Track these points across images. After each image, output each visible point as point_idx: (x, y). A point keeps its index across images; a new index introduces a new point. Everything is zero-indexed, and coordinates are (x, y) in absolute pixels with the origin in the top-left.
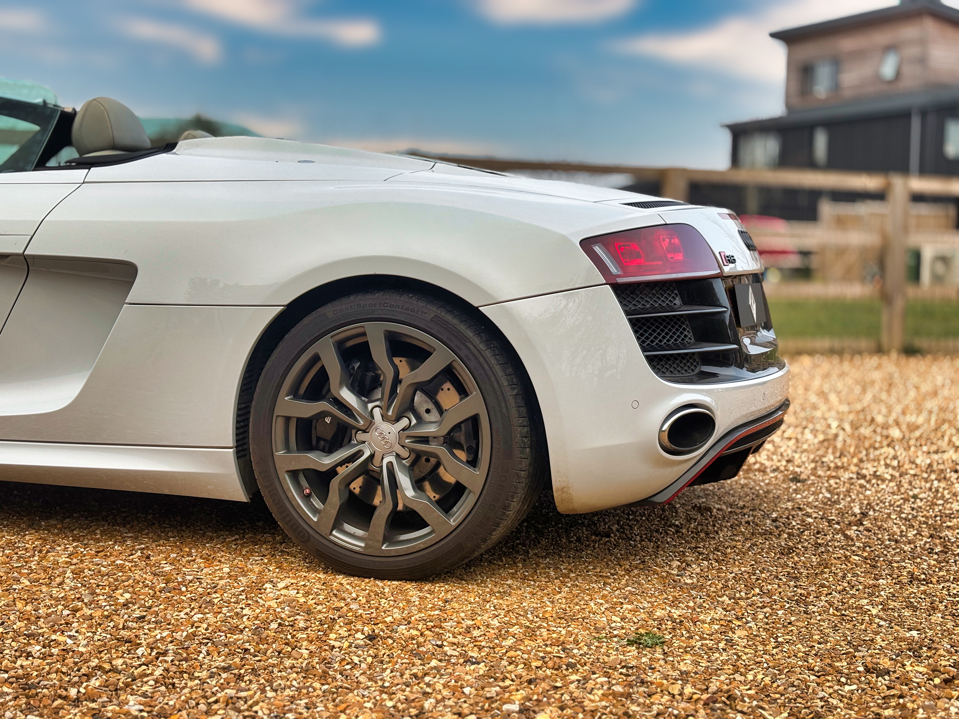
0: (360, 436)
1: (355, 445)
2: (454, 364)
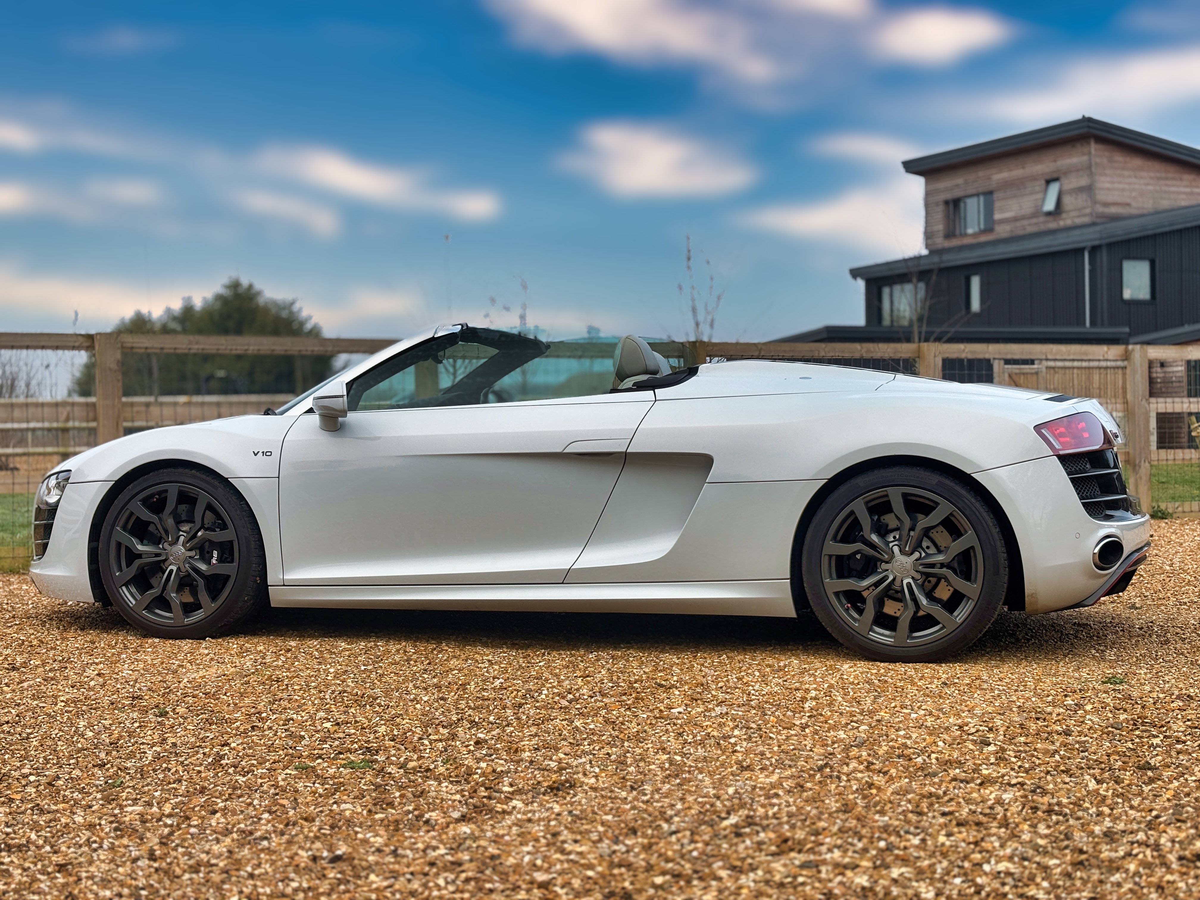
0: (884, 566)
1: (881, 573)
2: (955, 513)
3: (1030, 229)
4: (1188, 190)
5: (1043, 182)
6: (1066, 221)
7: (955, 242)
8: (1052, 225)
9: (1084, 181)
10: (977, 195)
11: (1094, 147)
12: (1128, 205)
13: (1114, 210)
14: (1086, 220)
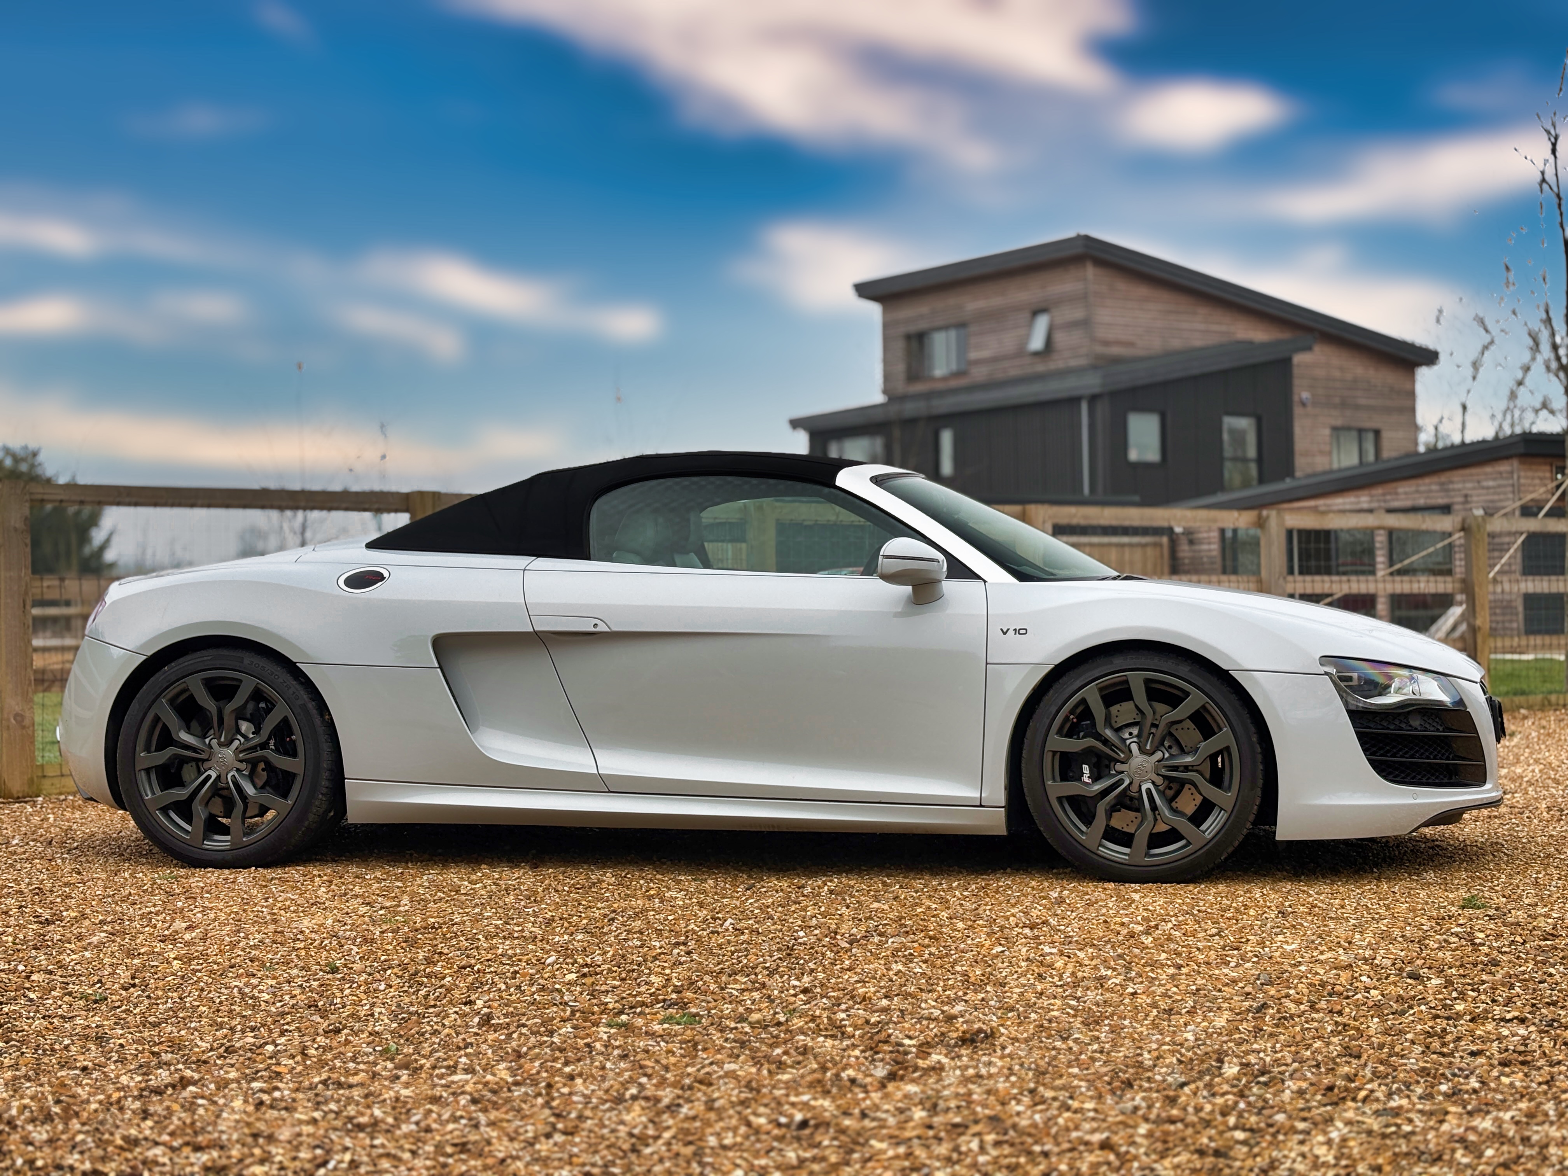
3: (1014, 372)
4: (1202, 327)
5: (1027, 315)
6: (1056, 363)
7: (919, 387)
8: (1040, 368)
9: (1078, 314)
10: (946, 328)
11: (1090, 271)
12: (1131, 344)
13: (1116, 350)
14: (1082, 362)
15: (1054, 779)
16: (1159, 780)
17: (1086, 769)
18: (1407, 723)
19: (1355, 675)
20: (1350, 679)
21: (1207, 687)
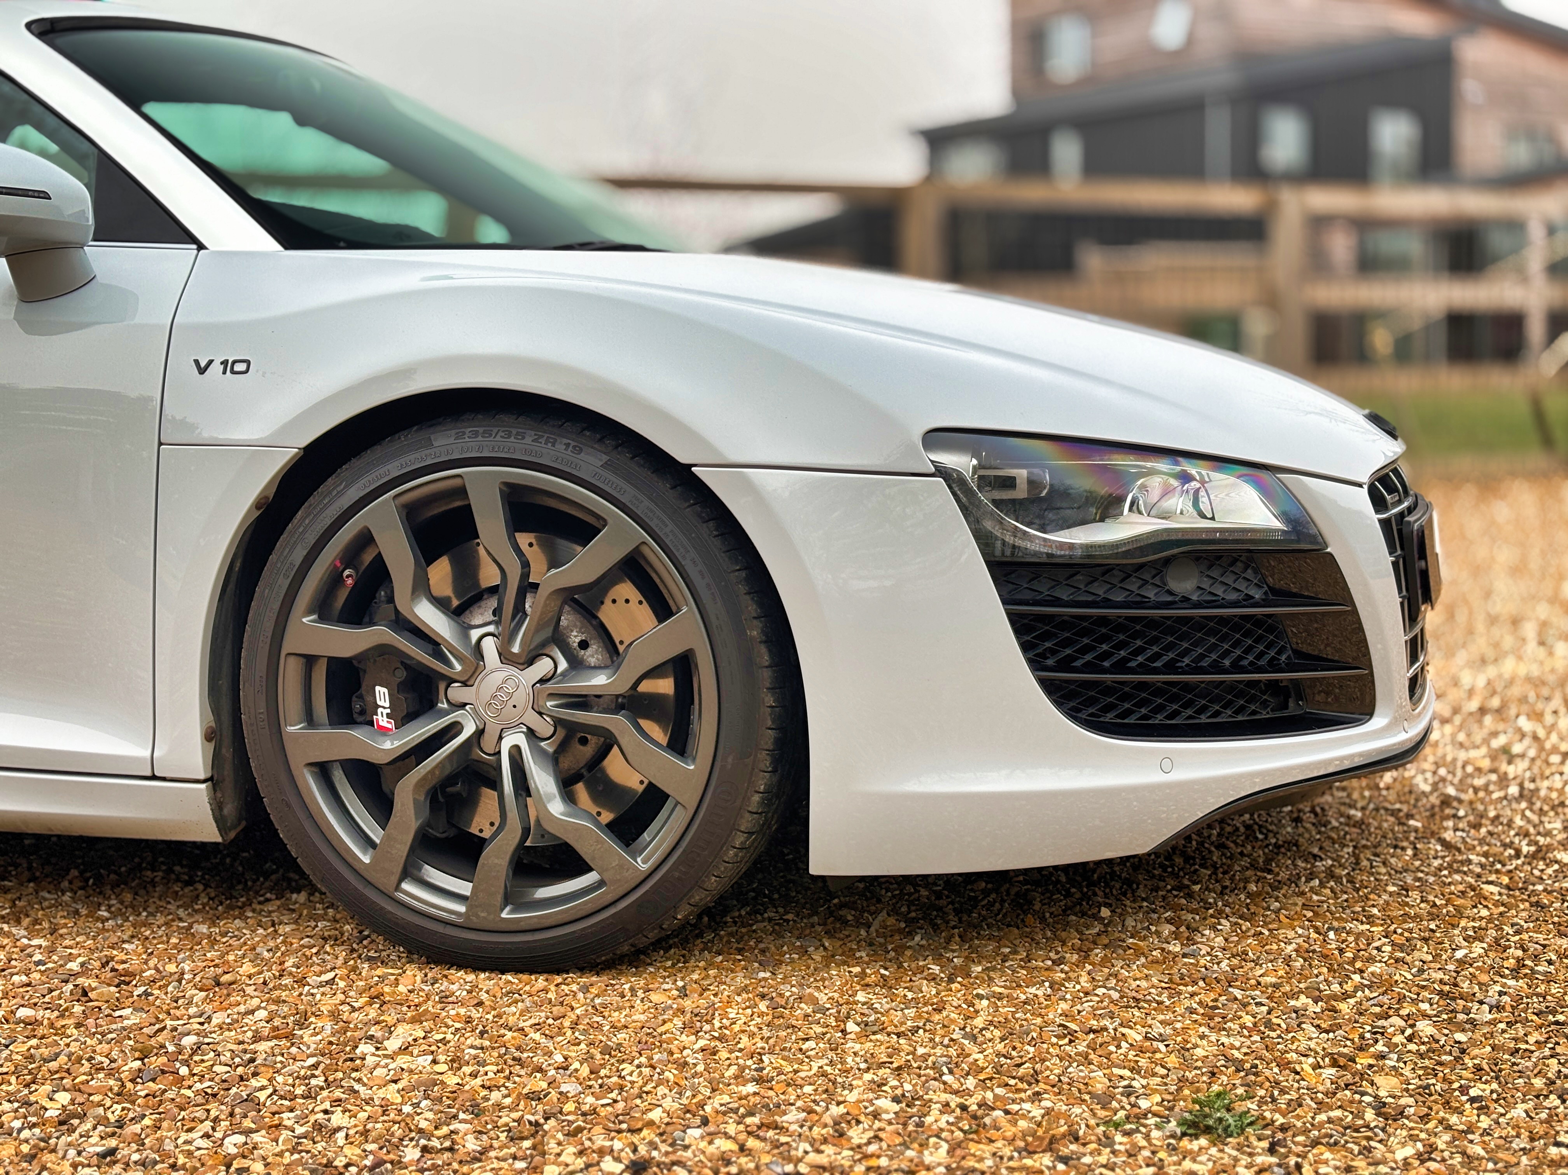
15: (310, 720)
16: (544, 727)
17: (382, 695)
18: (1162, 586)
19: (1021, 474)
20: (1009, 483)
21: (643, 507)
